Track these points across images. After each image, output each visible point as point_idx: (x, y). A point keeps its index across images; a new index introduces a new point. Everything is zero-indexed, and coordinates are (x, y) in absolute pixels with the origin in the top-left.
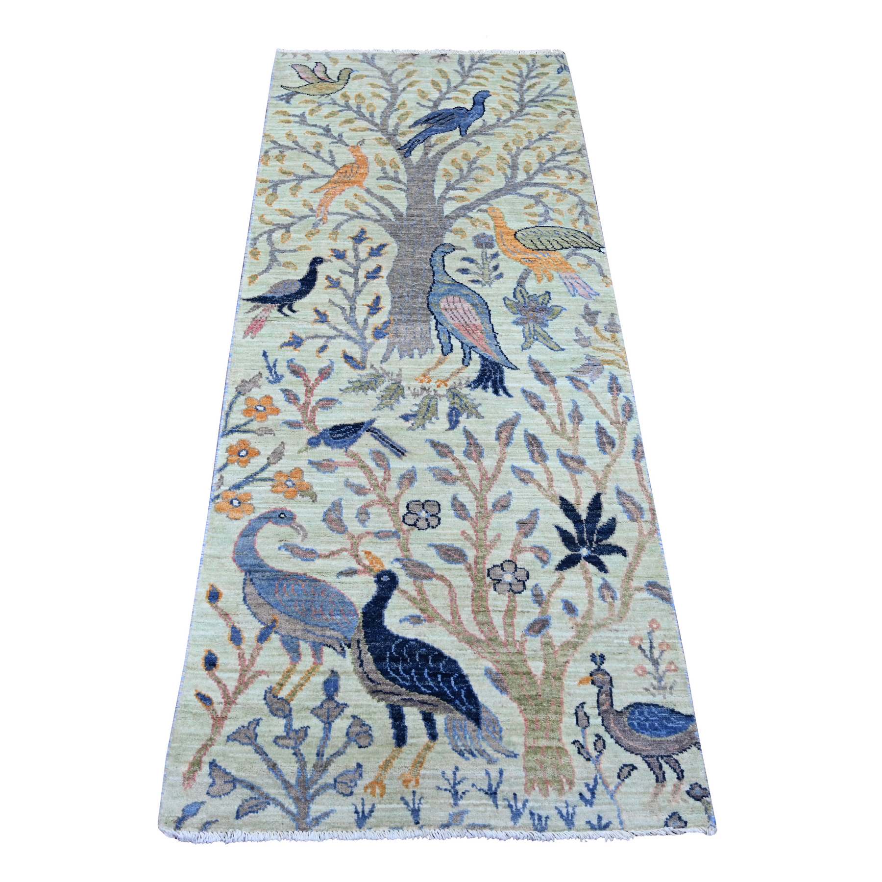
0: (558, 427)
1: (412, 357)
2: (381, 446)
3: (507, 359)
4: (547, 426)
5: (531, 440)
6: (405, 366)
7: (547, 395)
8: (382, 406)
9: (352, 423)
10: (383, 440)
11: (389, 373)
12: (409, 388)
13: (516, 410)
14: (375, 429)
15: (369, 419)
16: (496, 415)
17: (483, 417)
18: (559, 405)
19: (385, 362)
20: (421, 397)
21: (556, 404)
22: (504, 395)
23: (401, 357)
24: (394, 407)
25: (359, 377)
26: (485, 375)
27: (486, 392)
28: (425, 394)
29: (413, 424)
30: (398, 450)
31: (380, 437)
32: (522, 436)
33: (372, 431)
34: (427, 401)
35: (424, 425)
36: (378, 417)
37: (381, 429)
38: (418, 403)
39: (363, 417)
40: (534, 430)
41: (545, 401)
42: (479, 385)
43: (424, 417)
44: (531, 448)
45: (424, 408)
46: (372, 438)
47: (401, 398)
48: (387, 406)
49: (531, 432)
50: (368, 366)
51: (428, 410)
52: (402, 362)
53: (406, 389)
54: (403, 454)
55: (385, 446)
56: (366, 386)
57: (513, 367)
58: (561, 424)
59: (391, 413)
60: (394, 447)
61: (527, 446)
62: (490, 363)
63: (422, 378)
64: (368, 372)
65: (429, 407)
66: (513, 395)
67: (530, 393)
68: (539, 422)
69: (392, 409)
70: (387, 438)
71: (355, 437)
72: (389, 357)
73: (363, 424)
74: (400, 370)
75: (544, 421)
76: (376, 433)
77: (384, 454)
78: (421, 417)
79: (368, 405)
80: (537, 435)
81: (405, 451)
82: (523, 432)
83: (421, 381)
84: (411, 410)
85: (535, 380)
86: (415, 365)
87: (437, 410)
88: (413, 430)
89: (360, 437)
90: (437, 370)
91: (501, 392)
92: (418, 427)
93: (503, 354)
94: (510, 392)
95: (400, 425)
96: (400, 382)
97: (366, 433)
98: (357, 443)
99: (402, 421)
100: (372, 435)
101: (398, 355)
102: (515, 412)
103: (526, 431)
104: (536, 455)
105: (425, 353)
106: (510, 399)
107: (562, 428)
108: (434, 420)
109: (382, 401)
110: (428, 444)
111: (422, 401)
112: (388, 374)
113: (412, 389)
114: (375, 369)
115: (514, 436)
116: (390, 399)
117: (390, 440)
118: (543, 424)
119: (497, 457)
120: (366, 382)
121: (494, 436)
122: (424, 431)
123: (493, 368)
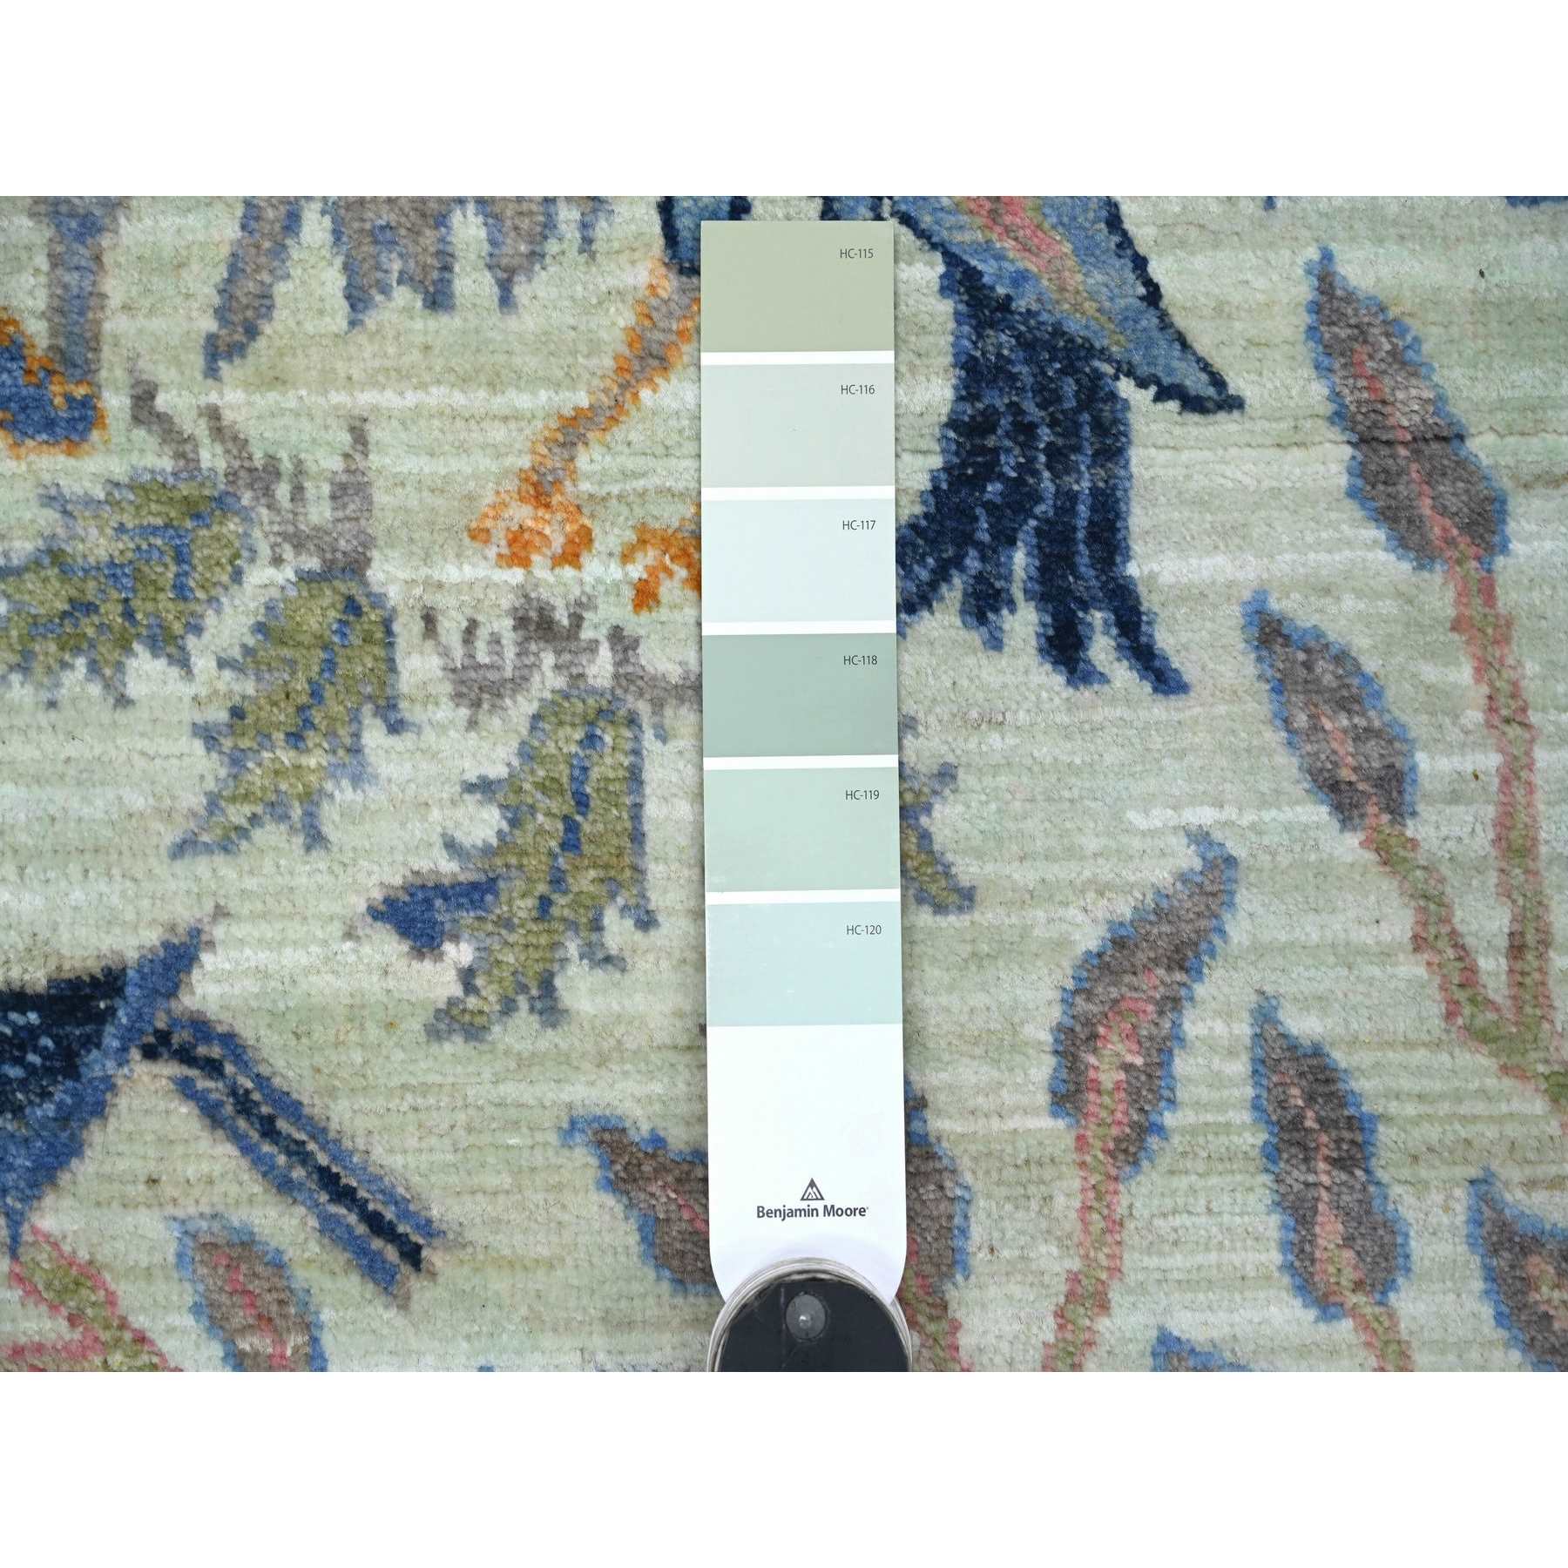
0: (1492, 967)
1: (438, 299)
2: (255, 1186)
3: (1153, 294)
4: (1412, 969)
5: (1296, 1098)
6: (388, 399)
7: (1430, 672)
8: (237, 814)
9: (37, 977)
10: (269, 1130)
11: (272, 470)
12: (430, 620)
13: (1204, 816)
14: (201, 1027)
15: (152, 937)
16: (1057, 872)
17: (967, 898)
18: (1515, 773)
19: (236, 351)
20: (522, 708)
21: (1490, 761)
22: (1123, 675)
23: (357, 299)
24: (329, 817)
25: (48, 518)
26: (990, 470)
27: (995, 643)
28: (548, 678)
29: (467, 977)
30: (376, 1224)
31: (244, 1105)
32: (1240, 1067)
33: (185, 1056)
34: (569, 740)
35: (547, 985)
36: (220, 913)
37: (247, 1031)
38: (498, 771)
39: (111, 921)
40: (1321, 1002)
41: (1418, 725)
42: (942, 574)
43: (545, 903)
44: (1298, 1175)
45: (546, 823)
46: (184, 1115)
47: (374, 736)
48: (277, 809)
49: (1303, 1025)
50: (115, 402)
51: (571, 841)
52: (365, 352)
53: (407, 629)
54: (412, 1255)
55: (284, 1187)
56: (112, 612)
57: (1197, 383)
58: (1516, 948)
59: (308, 873)
60: (345, 1195)
61: (1271, 1153)
62: (1028, 345)
63: (522, 514)
64: (118, 468)
65: (582, 802)
66: (1190, 674)
67: (1315, 647)
68: (1365, 936)
69: (315, 838)
70: (294, 1109)
71: (64, 1118)
72: (265, 303)
73: (110, 982)
74: (359, 436)
75: (1400, 924)
76: (213, 1068)
77: (279, 1265)
78: (524, 907)
79: (137, 802)
80: (1340, 1057)
81: (429, 1229)
82: (1244, 1029)
83: (519, 550)
84: (451, 845)
85: (1352, 509)
86: (465, 381)
87: (637, 837)
88: (474, 1031)
89: (100, 1110)
90: (632, 431)
91: (1102, 648)
92: (508, 1007)
93: (1126, 242)
94: (1164, 640)
95: (373, 985)
96: (356, 566)
97: (141, 1068)
98: (85, 1170)
99: (387, 946)
100: (185, 1089)
101: (333, 281)
102: (1200, 838)
103: (1265, 1014)
104: (1329, 1229)
105: (536, 256)
106: (1161, 709)
107: (1518, 978)
108: (617, 930)
109: (236, 761)
110: (583, 1162)
111: (527, 754)
112: (264, 477)
113: (451, 629)
114: (164, 426)
115: (1182, 1065)
116: (295, 738)
117: (319, 1132)
118: (1386, 955)
119: (1054, 1262)
120: (113, 571)
121: (1042, 1069)
122: (550, 1039)
123: (1048, 396)
